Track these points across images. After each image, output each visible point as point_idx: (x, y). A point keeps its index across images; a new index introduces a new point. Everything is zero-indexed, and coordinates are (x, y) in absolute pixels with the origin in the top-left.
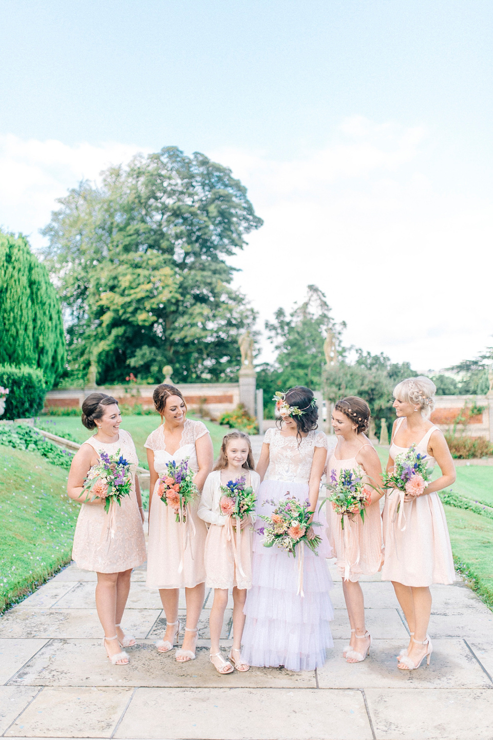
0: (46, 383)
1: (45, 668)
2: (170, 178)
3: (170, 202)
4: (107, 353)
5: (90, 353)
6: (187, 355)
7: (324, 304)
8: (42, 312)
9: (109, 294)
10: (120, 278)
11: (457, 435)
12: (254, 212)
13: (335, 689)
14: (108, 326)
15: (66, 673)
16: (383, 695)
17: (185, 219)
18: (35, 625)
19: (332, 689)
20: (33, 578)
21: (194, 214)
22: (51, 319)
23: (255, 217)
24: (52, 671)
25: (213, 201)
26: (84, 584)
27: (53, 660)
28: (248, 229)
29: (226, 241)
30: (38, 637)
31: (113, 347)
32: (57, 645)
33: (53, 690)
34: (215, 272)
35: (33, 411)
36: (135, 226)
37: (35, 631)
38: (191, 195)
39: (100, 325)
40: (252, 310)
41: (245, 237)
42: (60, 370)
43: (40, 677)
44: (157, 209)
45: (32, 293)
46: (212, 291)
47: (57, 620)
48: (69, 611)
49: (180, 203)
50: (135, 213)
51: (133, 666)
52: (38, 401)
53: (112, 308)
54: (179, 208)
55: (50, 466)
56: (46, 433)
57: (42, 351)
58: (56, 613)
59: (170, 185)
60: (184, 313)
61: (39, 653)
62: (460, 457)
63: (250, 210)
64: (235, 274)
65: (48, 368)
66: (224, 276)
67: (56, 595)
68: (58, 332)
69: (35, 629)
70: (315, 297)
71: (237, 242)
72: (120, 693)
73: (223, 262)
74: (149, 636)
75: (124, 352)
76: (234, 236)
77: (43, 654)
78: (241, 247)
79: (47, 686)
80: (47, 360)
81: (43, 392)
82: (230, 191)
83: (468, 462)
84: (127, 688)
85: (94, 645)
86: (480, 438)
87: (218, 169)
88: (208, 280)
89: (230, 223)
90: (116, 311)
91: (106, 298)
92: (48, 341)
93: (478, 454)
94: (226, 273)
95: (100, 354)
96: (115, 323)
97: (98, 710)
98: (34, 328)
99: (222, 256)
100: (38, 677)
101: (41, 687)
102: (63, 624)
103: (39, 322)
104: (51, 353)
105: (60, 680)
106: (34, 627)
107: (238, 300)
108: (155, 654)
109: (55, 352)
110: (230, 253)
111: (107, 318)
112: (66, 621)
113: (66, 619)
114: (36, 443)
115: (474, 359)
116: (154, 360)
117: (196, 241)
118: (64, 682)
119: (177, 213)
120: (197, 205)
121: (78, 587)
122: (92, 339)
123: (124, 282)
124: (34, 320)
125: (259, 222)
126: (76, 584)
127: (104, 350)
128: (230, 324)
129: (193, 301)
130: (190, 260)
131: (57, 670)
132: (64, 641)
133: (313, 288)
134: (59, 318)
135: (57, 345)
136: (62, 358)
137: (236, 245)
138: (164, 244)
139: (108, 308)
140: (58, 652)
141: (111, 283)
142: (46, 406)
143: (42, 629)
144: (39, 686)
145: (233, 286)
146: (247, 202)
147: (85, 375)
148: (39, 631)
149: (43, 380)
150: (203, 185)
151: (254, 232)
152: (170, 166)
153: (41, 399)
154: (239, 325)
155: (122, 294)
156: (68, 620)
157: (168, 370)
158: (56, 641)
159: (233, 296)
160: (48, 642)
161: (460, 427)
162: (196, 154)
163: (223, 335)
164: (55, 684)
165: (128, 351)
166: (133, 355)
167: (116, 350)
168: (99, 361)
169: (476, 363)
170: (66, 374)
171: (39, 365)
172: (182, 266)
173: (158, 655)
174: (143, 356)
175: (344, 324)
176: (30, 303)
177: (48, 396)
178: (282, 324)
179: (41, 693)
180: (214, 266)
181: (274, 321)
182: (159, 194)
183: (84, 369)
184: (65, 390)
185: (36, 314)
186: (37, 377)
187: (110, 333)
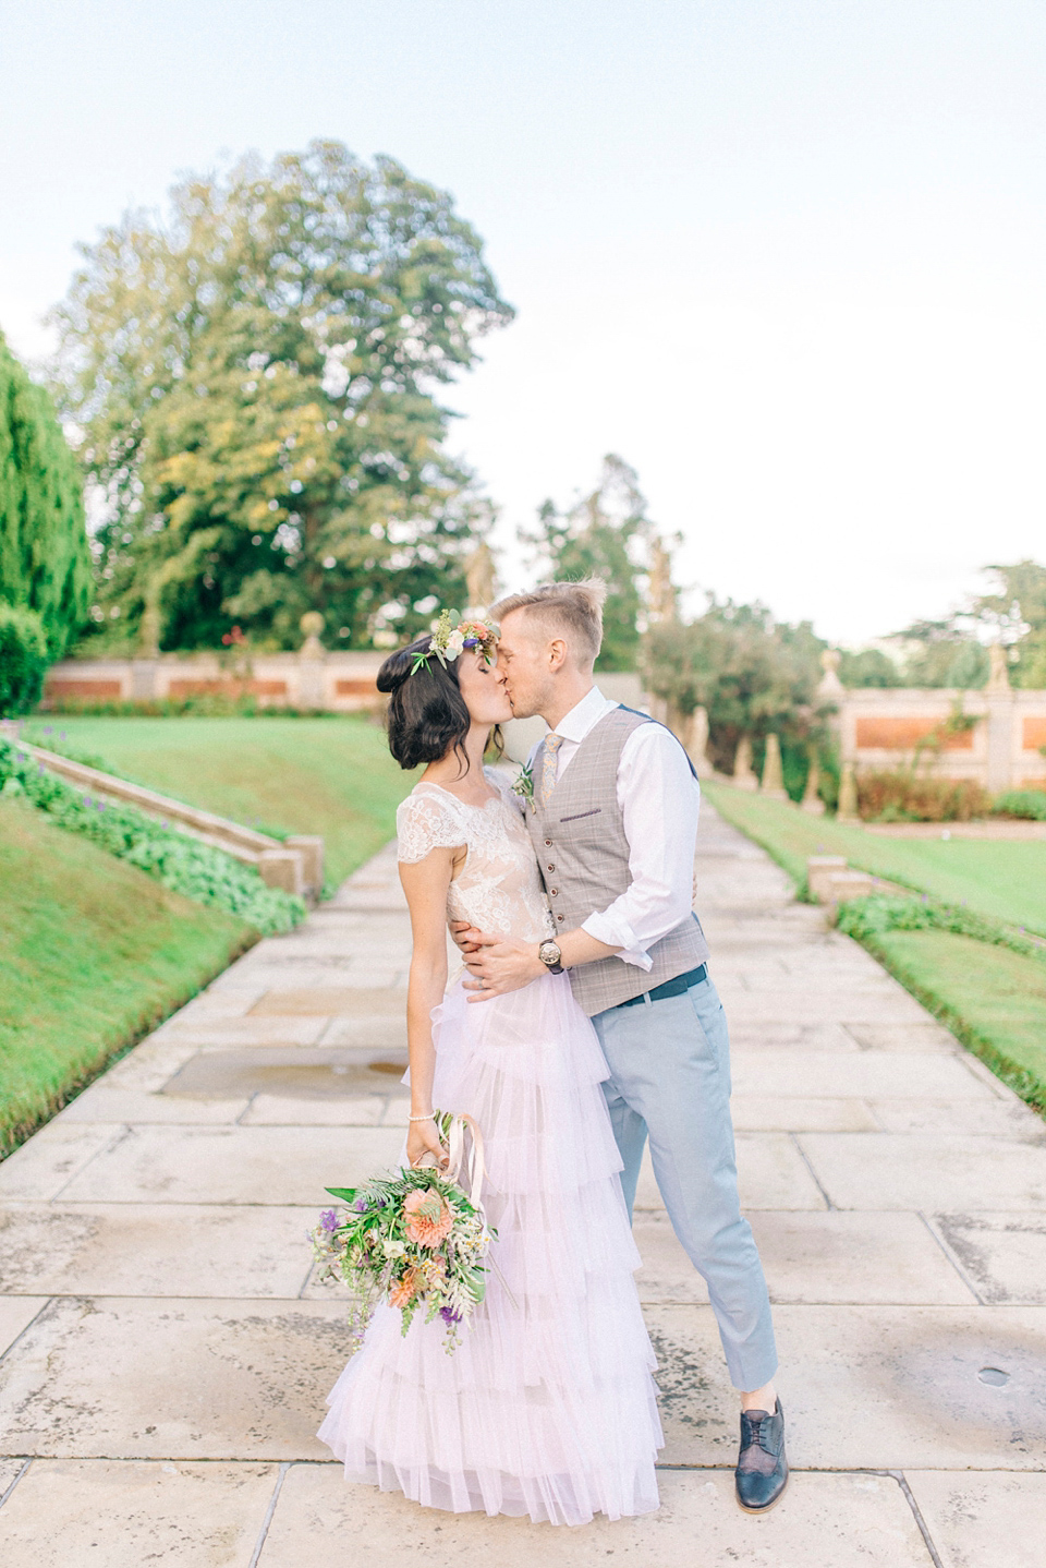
0: (50, 643)
1: (34, 1394)
2: (319, 209)
3: (319, 262)
4: (182, 588)
5: (144, 584)
6: (351, 594)
7: (635, 496)
8: (39, 490)
9: (185, 458)
10: (211, 427)
11: (920, 774)
12: (496, 291)
13: (824, 1470)
14: (182, 528)
15: (91, 1414)
16: (961, 1494)
17: (351, 301)
18: (10, 1252)
19: (816, 1470)
20: (11, 1117)
21: (369, 291)
22: (59, 505)
23: (499, 303)
24: (54, 1403)
25: (413, 263)
26: (135, 1129)
27: (57, 1365)
28: (484, 327)
29: (437, 352)
30: (20, 1289)
31: (194, 572)
32: (69, 1316)
33: (57, 1470)
34: (412, 417)
35: (20, 704)
36: (242, 312)
37: (12, 1271)
38: (365, 250)
39: (167, 523)
40: (488, 502)
41: (477, 345)
42: (81, 618)
43: (21, 1426)
44: (290, 277)
45: (16, 447)
46: (405, 458)
47: (69, 1238)
48: (100, 1210)
49: (340, 267)
50: (243, 286)
51: (271, 1389)
52: (29, 681)
53: (193, 486)
54: (338, 277)
55: (55, 834)
56: (47, 755)
57: (39, 575)
58: (68, 1215)
59: (320, 224)
60: (345, 505)
61: (17, 1345)
62: (926, 820)
63: (488, 287)
64: (453, 426)
65: (54, 614)
66: (431, 427)
67: (67, 1163)
68: (75, 535)
69: (13, 1265)
70: (616, 478)
71: (460, 354)
72: (242, 1483)
73: (427, 397)
74: (309, 1291)
75: (217, 586)
76: (455, 341)
77: (30, 1345)
78: (468, 365)
79: (41, 1457)
80: (52, 594)
81: (42, 663)
82: (448, 244)
83: (947, 831)
84: (259, 1467)
85: (166, 1317)
86: (967, 782)
87: (425, 193)
88: (398, 434)
89: (446, 312)
90: (200, 494)
91: (178, 467)
92: (55, 553)
93: (965, 812)
94: (435, 420)
95: (166, 588)
96: (201, 521)
97: (181, 1543)
98: (22, 524)
99: (426, 383)
100: (16, 1426)
101: (23, 1461)
102: (85, 1250)
103: (32, 513)
104: (59, 580)
105: (76, 1436)
106: (10, 1258)
107: (460, 478)
108: (327, 1350)
109: (70, 578)
110: (444, 378)
111: (181, 509)
112: (91, 1240)
113: (92, 1235)
114: (21, 777)
115: (938, 620)
116: (279, 604)
117: (374, 349)
118: (84, 1444)
119: (334, 288)
120: (377, 272)
121: (122, 1139)
122: (149, 555)
123: (220, 435)
124: (23, 507)
125: (507, 312)
126: (117, 1130)
127: (173, 581)
128: (440, 529)
129: (365, 479)
130: (359, 391)
131: (68, 1402)
132: (87, 1303)
133: (613, 461)
134: (77, 505)
135: (73, 562)
136: (84, 593)
137: (457, 360)
138: (305, 354)
139: (183, 491)
140: (70, 1342)
141: (190, 437)
142: (49, 694)
143: (29, 1265)
144: (18, 1456)
145: (450, 448)
146: (484, 269)
147: (134, 632)
148: (23, 1271)
149: (42, 637)
150: (393, 230)
151: (495, 333)
152: (322, 184)
153: (37, 678)
154: (461, 533)
155: (216, 459)
156: (96, 1238)
157: (312, 622)
158: (66, 1303)
159: (449, 470)
160: (45, 1308)
161: (926, 756)
162: (380, 158)
163: (427, 554)
164: (61, 1450)
165: (227, 583)
166: (235, 590)
167: (199, 579)
168: (164, 602)
169: (941, 626)
170: (90, 630)
171: (34, 602)
172: (341, 402)
173: (335, 1351)
174: (259, 593)
175: (679, 536)
176: (12, 469)
177: (51, 674)
178: (552, 532)
179: (24, 1481)
180: (411, 404)
181: (536, 527)
182: (295, 245)
183: (131, 617)
184: (90, 659)
185: (25, 494)
186: (28, 630)
187: (186, 541)
